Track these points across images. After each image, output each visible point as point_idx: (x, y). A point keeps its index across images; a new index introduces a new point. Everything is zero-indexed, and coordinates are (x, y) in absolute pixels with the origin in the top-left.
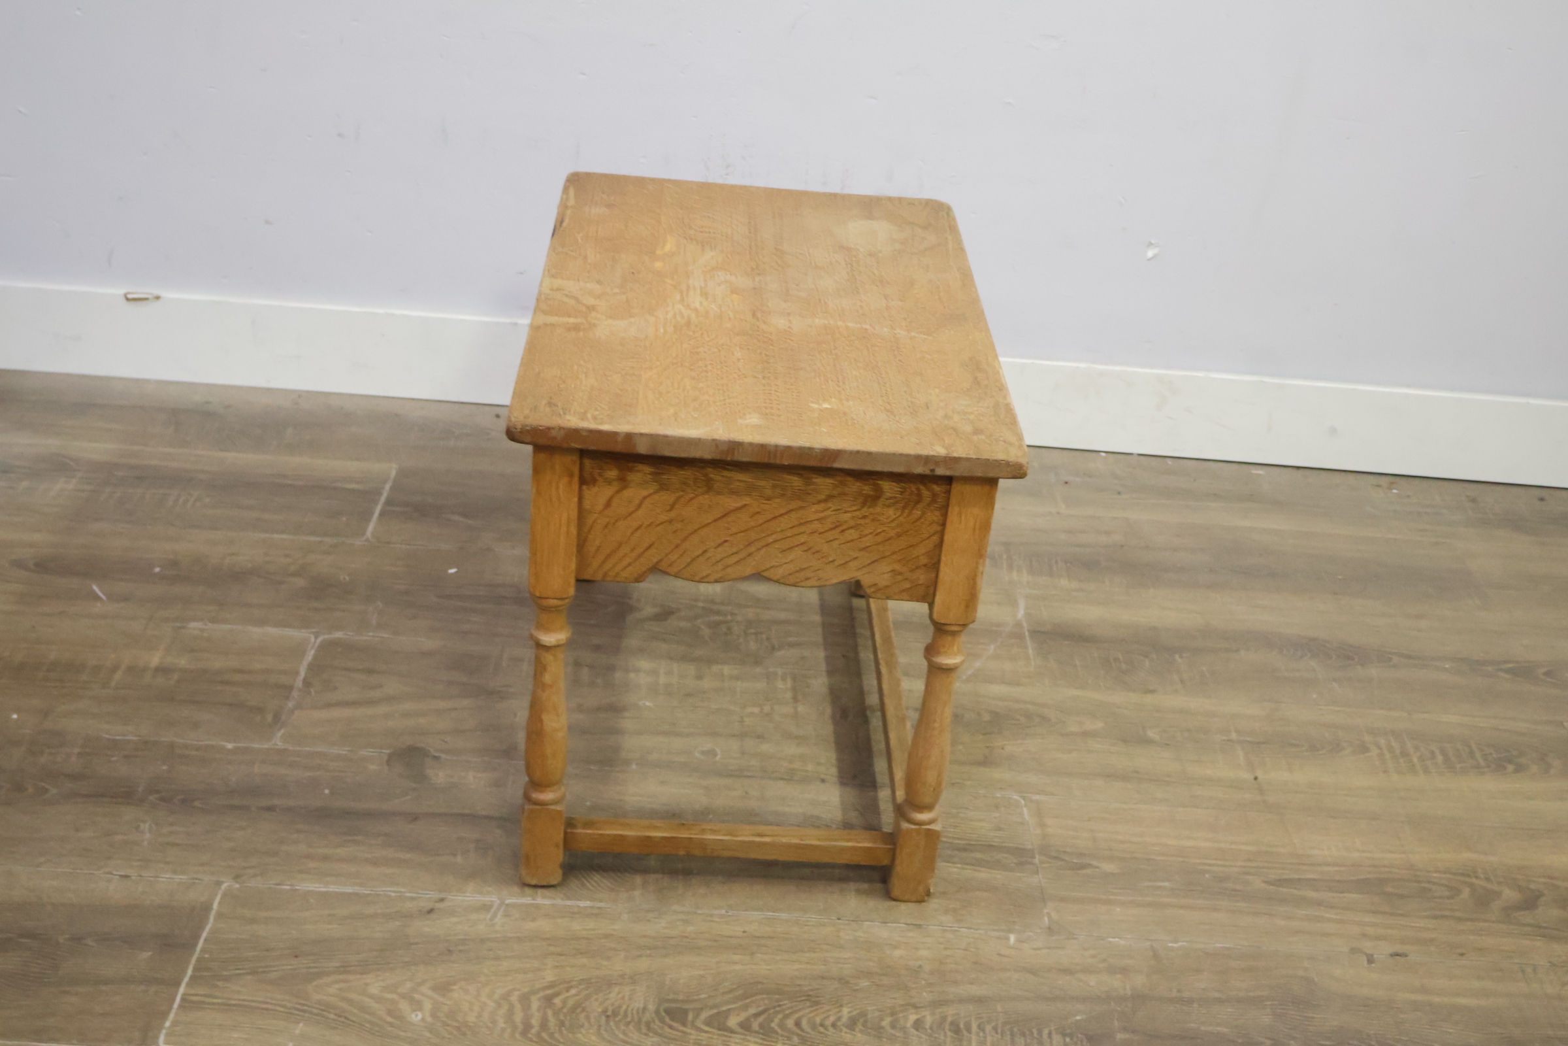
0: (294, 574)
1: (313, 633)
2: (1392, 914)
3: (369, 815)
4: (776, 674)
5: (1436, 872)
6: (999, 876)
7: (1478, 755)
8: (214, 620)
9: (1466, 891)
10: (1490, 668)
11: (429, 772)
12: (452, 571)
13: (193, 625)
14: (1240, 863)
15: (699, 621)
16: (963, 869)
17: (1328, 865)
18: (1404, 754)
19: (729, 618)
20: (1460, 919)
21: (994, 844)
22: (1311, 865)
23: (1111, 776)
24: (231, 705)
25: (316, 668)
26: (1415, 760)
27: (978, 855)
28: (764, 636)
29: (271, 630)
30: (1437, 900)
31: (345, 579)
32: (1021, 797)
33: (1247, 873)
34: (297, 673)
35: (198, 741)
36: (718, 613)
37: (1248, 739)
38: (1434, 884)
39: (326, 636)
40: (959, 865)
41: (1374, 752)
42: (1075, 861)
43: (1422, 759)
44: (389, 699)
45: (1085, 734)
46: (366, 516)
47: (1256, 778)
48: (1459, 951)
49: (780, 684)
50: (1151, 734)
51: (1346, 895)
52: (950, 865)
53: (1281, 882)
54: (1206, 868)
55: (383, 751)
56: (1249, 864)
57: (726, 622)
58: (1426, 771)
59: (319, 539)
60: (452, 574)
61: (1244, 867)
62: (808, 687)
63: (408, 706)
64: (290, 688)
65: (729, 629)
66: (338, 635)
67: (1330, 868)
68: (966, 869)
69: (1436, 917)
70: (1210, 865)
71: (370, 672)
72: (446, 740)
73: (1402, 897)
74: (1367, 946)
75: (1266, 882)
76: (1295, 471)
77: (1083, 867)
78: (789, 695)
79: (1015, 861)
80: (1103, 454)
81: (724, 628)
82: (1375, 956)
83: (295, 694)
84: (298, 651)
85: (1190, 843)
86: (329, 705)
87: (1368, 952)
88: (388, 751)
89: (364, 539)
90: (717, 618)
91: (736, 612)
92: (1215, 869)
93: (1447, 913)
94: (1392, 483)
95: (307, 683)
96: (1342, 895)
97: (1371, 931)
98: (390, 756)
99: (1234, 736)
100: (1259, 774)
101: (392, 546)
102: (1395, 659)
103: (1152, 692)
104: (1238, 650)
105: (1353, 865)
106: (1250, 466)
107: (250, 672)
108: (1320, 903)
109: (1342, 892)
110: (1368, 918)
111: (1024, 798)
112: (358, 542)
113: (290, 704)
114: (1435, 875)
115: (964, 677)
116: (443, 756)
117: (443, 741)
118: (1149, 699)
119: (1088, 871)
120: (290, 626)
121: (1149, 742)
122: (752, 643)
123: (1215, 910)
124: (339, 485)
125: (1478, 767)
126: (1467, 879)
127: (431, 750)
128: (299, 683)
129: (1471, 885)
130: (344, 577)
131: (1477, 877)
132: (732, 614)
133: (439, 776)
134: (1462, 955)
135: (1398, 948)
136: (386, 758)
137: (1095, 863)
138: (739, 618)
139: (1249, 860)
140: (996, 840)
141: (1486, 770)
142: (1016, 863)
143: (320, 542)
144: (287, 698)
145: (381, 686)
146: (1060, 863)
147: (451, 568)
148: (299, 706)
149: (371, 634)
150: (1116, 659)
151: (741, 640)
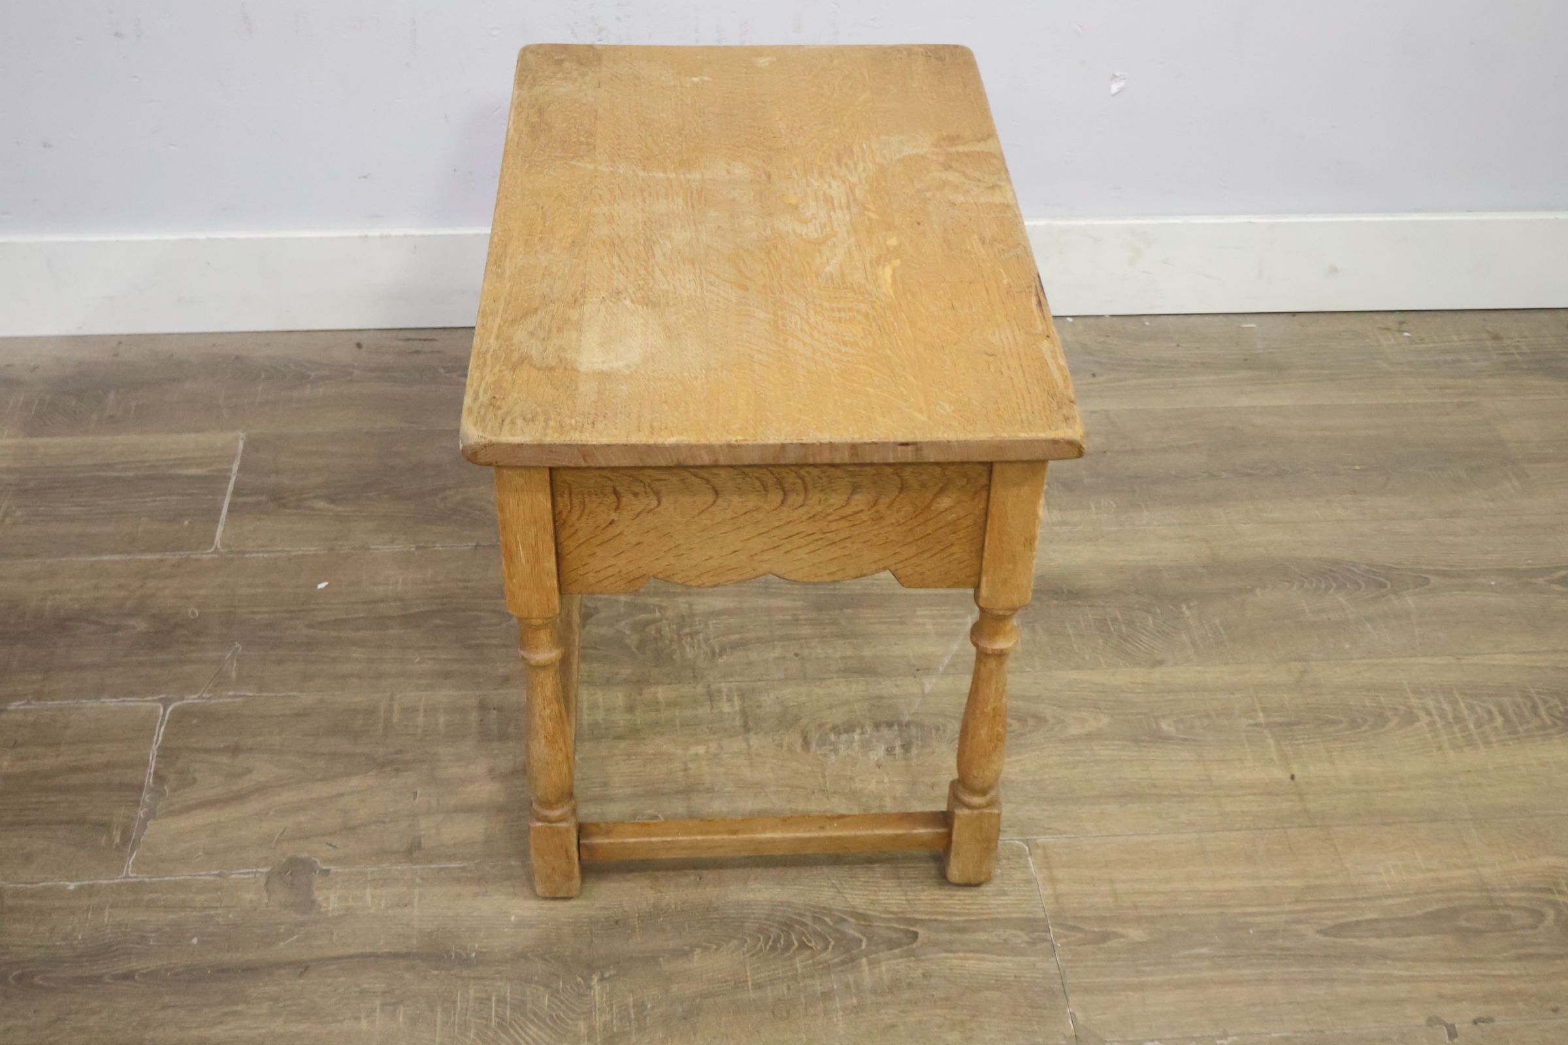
0: (132, 614)
1: (160, 700)
2: (1469, 960)
3: (251, 970)
4: (719, 691)
5: (1512, 890)
6: (1009, 965)
7: (1542, 711)
8: (39, 696)
9: (1551, 914)
10: (1541, 581)
11: (318, 896)
12: (322, 586)
13: (13, 706)
14: (1287, 908)
15: (623, 623)
16: (966, 959)
17: (1387, 896)
18: (1459, 719)
19: (658, 614)
20: (1549, 957)
21: (999, 916)
22: (1369, 899)
23: (1127, 795)
24: (68, 822)
25: (167, 754)
26: (1471, 726)
27: (982, 936)
28: (701, 636)
29: (110, 703)
30: (1519, 932)
31: (193, 613)
32: (1022, 841)
33: (1299, 922)
34: (146, 764)
35: (32, 883)
36: (645, 609)
37: (1278, 719)
38: (1513, 908)
39: (177, 704)
40: (961, 955)
41: (1425, 720)
42: (1096, 929)
43: (1479, 725)
44: (262, 789)
45: (1090, 737)
46: (211, 516)
47: (1293, 777)
48: (1552, 1005)
49: (726, 708)
50: (1166, 726)
51: (1412, 938)
52: (950, 955)
53: (1339, 929)
54: (1250, 919)
55: (261, 870)
56: (1299, 907)
57: (654, 621)
58: (1487, 743)
59: (158, 556)
60: (321, 589)
61: (1292, 912)
62: (759, 707)
63: (287, 797)
64: (140, 787)
65: (659, 631)
66: (191, 699)
67: (1391, 901)
68: (971, 959)
69: (1519, 958)
70: (1253, 914)
71: (235, 750)
72: (334, 844)
73: (1478, 932)
74: (1446, 1012)
75: (1320, 932)
76: (1290, 317)
77: (1106, 936)
78: (738, 722)
79: (1026, 938)
80: (1070, 320)
81: (652, 630)
82: (1457, 1026)
83: (146, 797)
84: (144, 730)
85: (1226, 885)
86: (188, 809)
87: (1449, 1022)
88: (265, 870)
89: (213, 549)
90: (644, 616)
91: (664, 604)
92: (1259, 919)
93: (1531, 950)
94: (1402, 323)
95: (160, 778)
96: (1407, 939)
97: (1448, 989)
98: (269, 877)
99: (1261, 718)
100: (1296, 769)
101: (247, 556)
102: (1434, 580)
103: (1160, 663)
104: (1252, 589)
105: (1417, 893)
106: (1241, 318)
107: (87, 769)
108: (1383, 956)
109: (1408, 935)
110: (1442, 971)
111: (1026, 842)
112: (206, 555)
113: (141, 813)
114: (1513, 895)
115: (941, 669)
116: (333, 868)
117: (330, 845)
118: (1157, 674)
119: (1112, 943)
120: (132, 693)
121: (1164, 738)
122: (688, 649)
123: (1265, 981)
124: (174, 471)
125: (1544, 727)
126: (1551, 897)
127: (318, 860)
128: (149, 780)
129: (1554, 904)
130: (193, 611)
131: (1560, 892)
132: (661, 608)
133: (330, 899)
134: (1555, 1010)
135: (1481, 1010)
136: (263, 880)
137: (1119, 929)
138: (670, 614)
139: (1297, 901)
140: (1002, 910)
141: (1553, 731)
142: (1027, 943)
143: (162, 561)
144: (137, 803)
145: (249, 771)
146: (1080, 935)
147: (320, 582)
148: (152, 814)
149: (231, 693)
150: (1115, 620)
151: (675, 646)
